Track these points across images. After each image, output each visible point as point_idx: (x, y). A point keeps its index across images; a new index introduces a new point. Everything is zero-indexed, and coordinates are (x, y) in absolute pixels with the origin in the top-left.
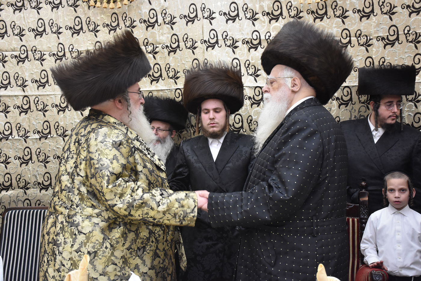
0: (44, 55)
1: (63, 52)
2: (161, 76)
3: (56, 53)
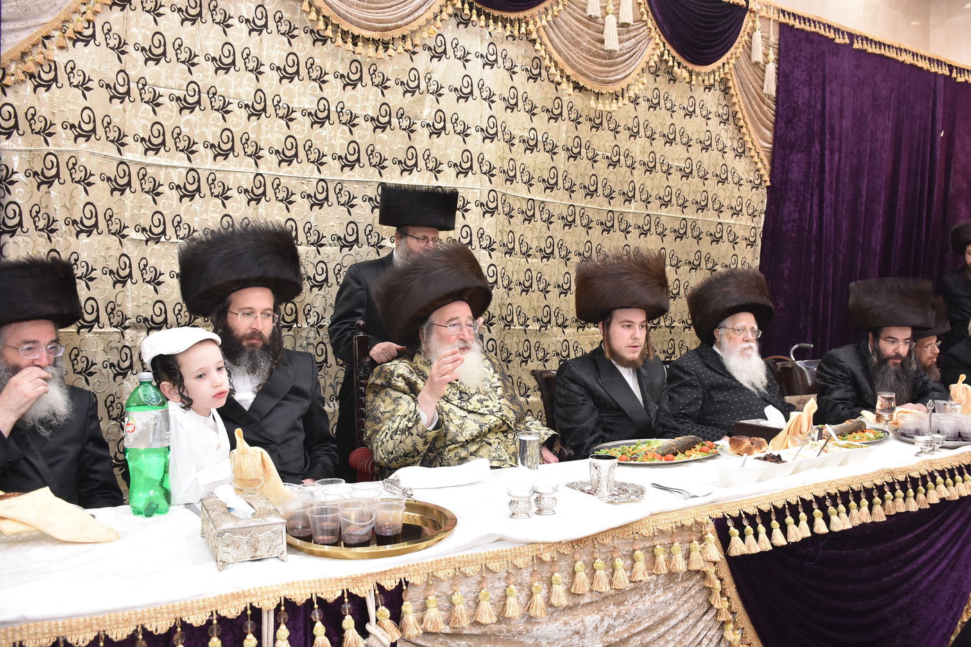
0: (229, 103)
1: (263, 104)
2: (416, 165)
3: (250, 104)
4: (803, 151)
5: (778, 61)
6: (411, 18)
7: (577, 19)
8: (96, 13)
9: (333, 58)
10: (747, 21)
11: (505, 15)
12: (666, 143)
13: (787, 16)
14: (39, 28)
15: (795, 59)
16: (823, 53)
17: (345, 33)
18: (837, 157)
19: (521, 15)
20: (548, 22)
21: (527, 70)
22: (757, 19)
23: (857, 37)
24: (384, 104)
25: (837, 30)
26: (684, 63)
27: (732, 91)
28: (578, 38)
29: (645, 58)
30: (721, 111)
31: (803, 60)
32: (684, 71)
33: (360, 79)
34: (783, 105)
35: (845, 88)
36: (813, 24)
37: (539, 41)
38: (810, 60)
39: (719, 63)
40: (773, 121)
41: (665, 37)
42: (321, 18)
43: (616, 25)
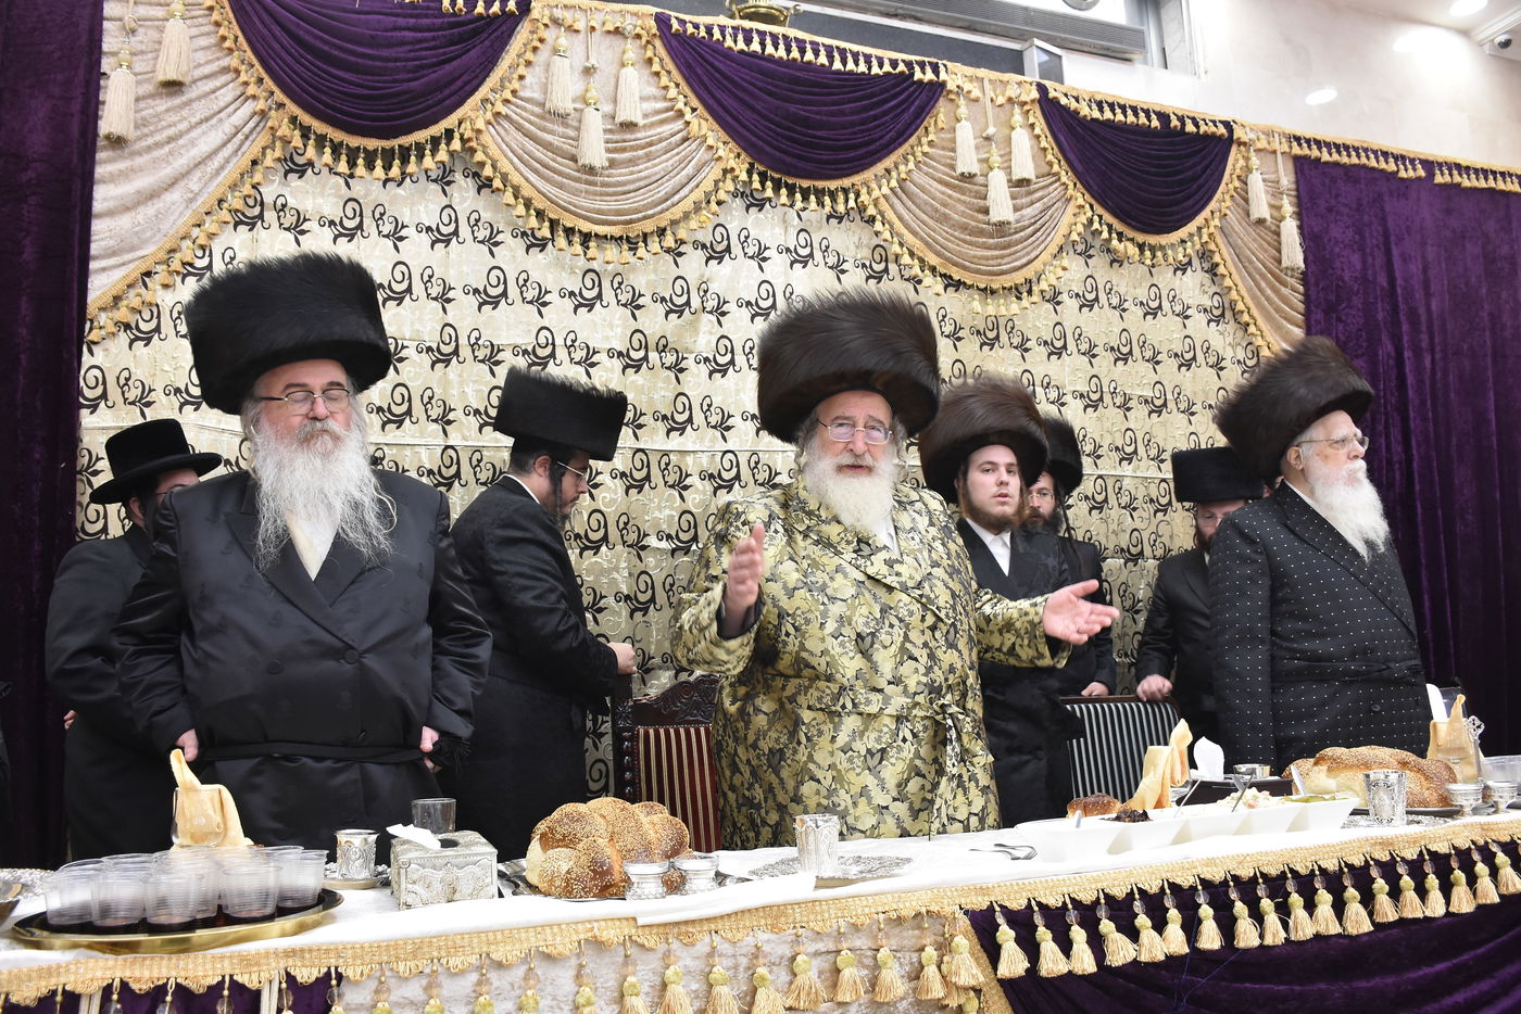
0: (403, 347)
1: (453, 344)
2: (690, 420)
3: (434, 346)
4: (1363, 355)
5: (1299, 215)
6: (669, 203)
7: (941, 182)
8: (211, 236)
9: (555, 269)
10: (1235, 160)
11: (820, 184)
12: (1116, 361)
13: (1305, 145)
14: (137, 263)
15: (1330, 210)
16: (1380, 195)
17: (569, 232)
18: (1428, 362)
19: (846, 182)
20: (891, 189)
21: (864, 265)
22: (1252, 154)
23: (1440, 165)
24: (637, 331)
25: (1400, 158)
26: (1130, 233)
27: (1221, 270)
28: (943, 209)
29: (1063, 229)
30: (1208, 303)
31: (1345, 210)
32: (1129, 245)
33: (599, 296)
34: (1317, 284)
35: (1429, 248)
36: (1353, 153)
37: (879, 217)
38: (1358, 210)
39: (1191, 227)
40: (1302, 311)
41: (1093, 196)
42: (532, 212)
43: (1005, 185)
